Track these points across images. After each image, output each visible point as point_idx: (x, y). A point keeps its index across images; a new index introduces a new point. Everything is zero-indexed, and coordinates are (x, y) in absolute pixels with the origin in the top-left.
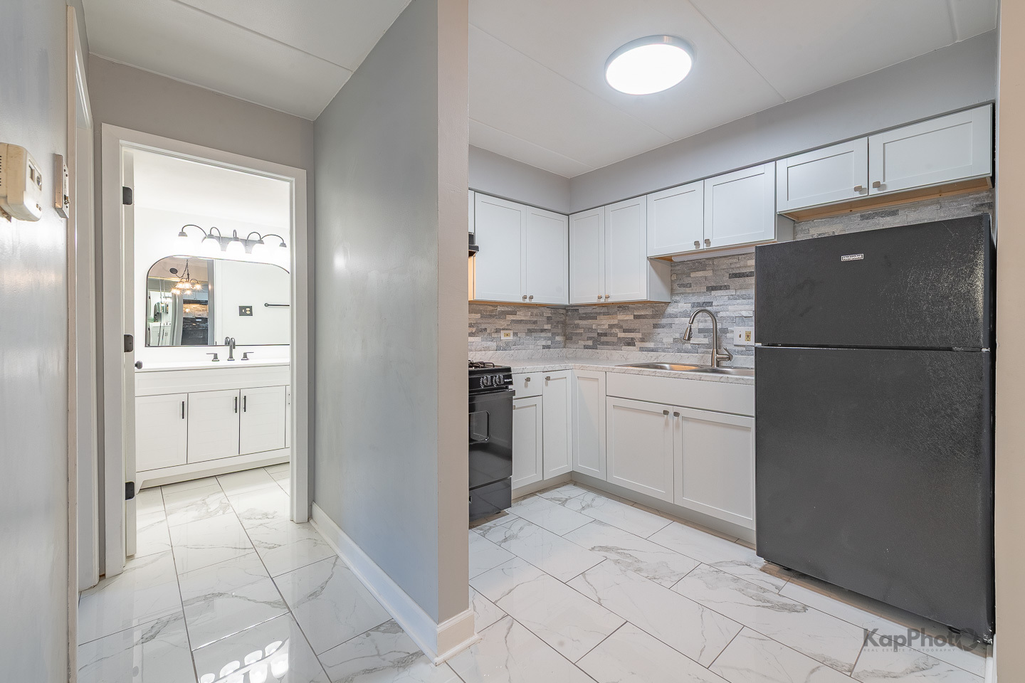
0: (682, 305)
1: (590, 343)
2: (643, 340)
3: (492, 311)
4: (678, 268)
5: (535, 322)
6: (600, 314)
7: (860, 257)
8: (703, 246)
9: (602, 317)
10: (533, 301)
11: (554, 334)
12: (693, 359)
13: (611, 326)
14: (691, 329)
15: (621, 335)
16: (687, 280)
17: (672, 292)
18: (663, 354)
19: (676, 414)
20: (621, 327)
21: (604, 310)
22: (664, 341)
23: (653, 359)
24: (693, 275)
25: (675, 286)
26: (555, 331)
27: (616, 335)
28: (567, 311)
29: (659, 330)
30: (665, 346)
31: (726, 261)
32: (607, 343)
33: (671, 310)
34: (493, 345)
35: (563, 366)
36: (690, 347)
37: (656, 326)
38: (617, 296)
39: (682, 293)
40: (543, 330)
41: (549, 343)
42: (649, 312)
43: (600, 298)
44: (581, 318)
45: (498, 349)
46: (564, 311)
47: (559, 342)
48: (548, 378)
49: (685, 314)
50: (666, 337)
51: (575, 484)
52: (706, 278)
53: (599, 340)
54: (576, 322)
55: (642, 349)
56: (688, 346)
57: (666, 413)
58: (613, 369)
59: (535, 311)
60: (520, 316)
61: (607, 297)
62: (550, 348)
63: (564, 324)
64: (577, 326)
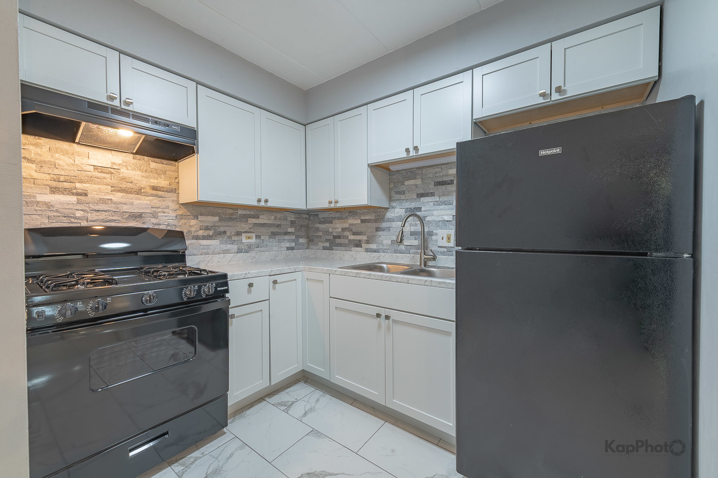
0: (398, 211)
1: (327, 244)
2: (368, 242)
3: (232, 214)
4: (395, 177)
5: (279, 226)
6: (334, 218)
7: (557, 150)
8: (412, 153)
9: (336, 221)
10: (269, 204)
11: (298, 237)
12: (406, 259)
13: (344, 230)
14: (402, 232)
15: (351, 237)
16: (402, 188)
17: (390, 199)
18: (383, 254)
19: (387, 317)
20: (351, 230)
21: (338, 215)
22: (384, 243)
23: (375, 259)
24: (406, 183)
25: (393, 193)
26: (298, 233)
27: (347, 237)
28: (310, 216)
29: (380, 233)
30: (385, 247)
31: (433, 170)
32: (340, 245)
33: (389, 215)
34: (235, 247)
35: (292, 268)
36: (404, 248)
37: (378, 229)
38: (346, 201)
39: (398, 200)
40: (286, 233)
41: (293, 244)
42: (372, 217)
43: (330, 203)
44: (320, 223)
45: (239, 251)
46: (307, 216)
47: (303, 244)
48: (275, 282)
49: (399, 219)
50: (386, 239)
51: (306, 380)
52: (416, 186)
53: (334, 242)
54: (318, 225)
55: (367, 250)
56: (402, 247)
57: (378, 315)
58: (335, 271)
59: (279, 215)
60: (263, 219)
61: (336, 202)
62: (293, 249)
63: (307, 227)
64: (318, 230)
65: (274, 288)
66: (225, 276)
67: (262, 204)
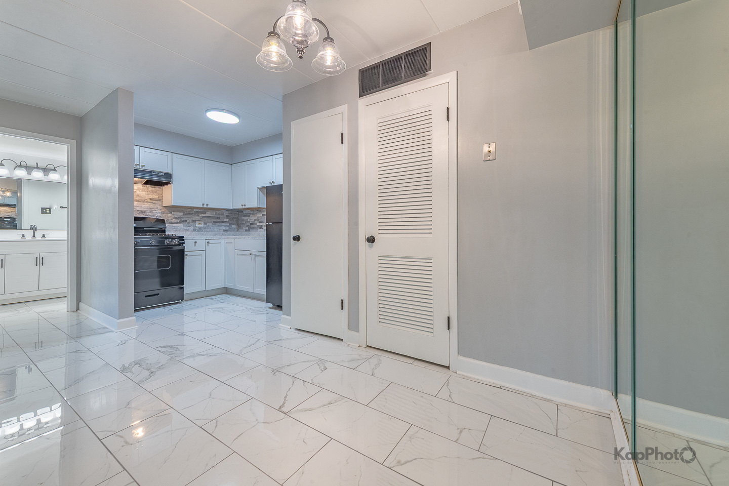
1: (247, 228)
3: (190, 211)
5: (218, 218)
9: (252, 215)
10: (209, 206)
11: (231, 224)
13: (255, 220)
15: (258, 224)
21: (252, 212)
26: (231, 222)
28: (239, 212)
32: (253, 228)
34: (192, 228)
35: (218, 237)
38: (248, 205)
40: (223, 222)
41: (228, 228)
43: (242, 205)
45: (194, 230)
46: (237, 213)
47: (234, 228)
51: (227, 293)
53: (250, 227)
54: (243, 218)
59: (218, 212)
60: (208, 214)
61: (245, 205)
62: (228, 231)
63: (237, 219)
64: (243, 220)
65: (208, 245)
66: (183, 237)
67: (205, 206)
